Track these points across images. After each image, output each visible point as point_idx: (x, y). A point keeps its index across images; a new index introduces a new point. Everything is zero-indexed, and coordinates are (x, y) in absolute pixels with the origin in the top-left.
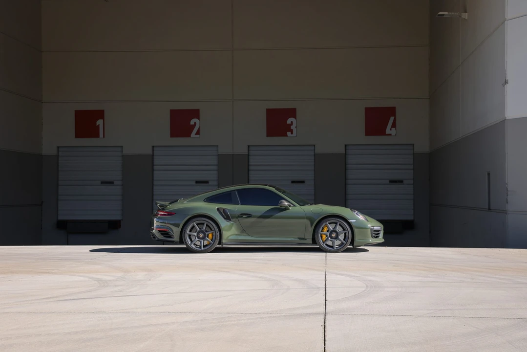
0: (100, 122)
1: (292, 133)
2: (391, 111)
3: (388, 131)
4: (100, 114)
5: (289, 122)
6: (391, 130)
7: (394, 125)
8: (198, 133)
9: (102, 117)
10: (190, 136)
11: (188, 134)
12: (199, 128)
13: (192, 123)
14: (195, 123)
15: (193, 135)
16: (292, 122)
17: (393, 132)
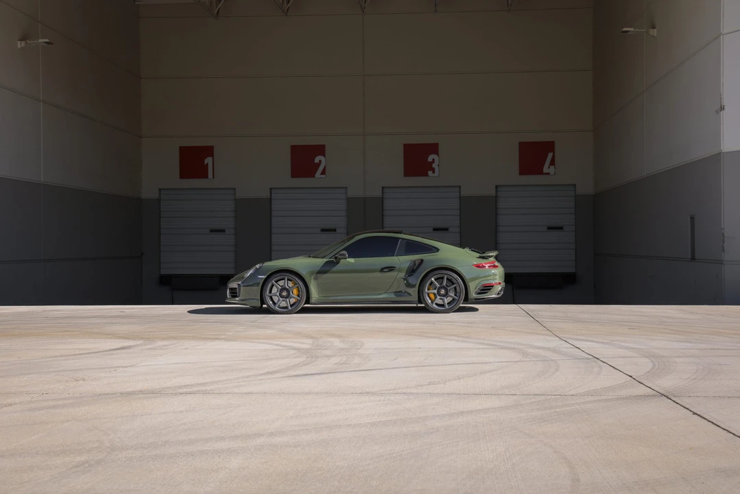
0: (208, 160)
1: (434, 172)
3: (545, 170)
4: (209, 151)
5: (430, 159)
6: (549, 168)
8: (323, 172)
9: (212, 155)
10: (314, 177)
11: (312, 174)
12: (325, 168)
13: (317, 160)
14: (320, 161)
15: (318, 174)
16: (433, 159)
17: (552, 170)
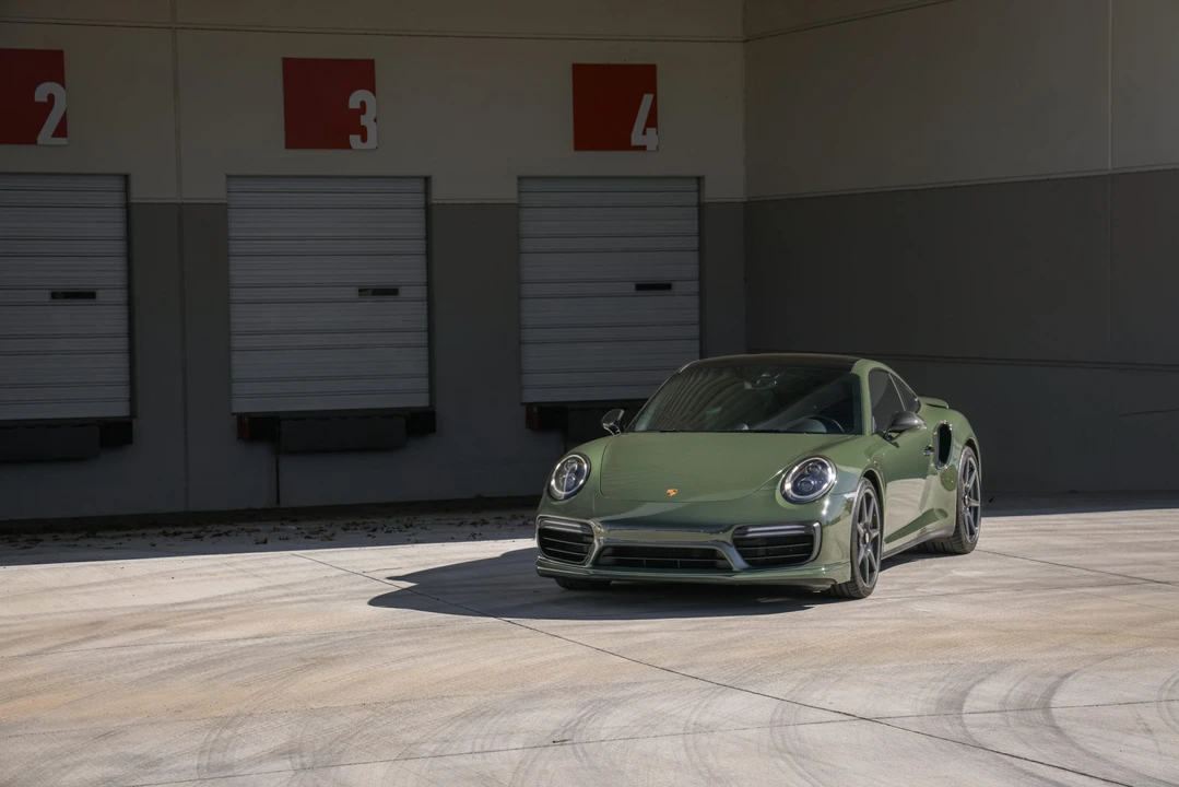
1: (364, 139)
2: (642, 78)
3: (636, 138)
5: (354, 101)
6: (644, 133)
8: (61, 131)
10: (35, 142)
11: (27, 135)
12: (64, 115)
14: (51, 97)
15: (45, 135)
16: (363, 104)
17: (651, 140)
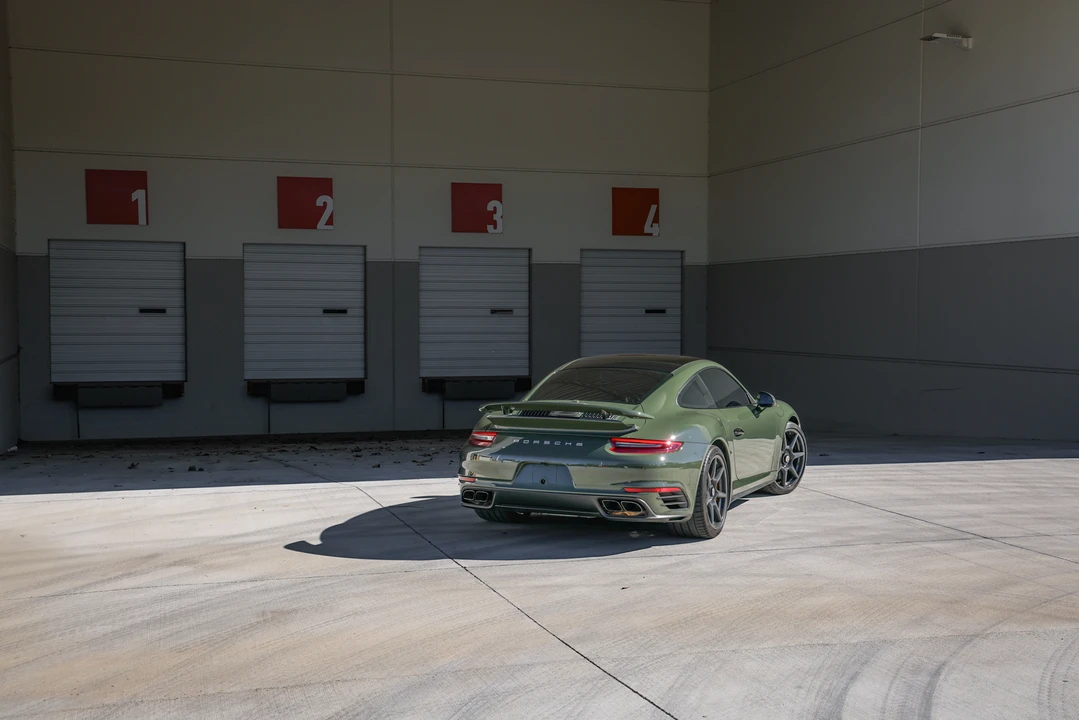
0: (138, 195)
1: (495, 228)
2: (652, 196)
3: (647, 229)
4: (139, 179)
5: (490, 207)
6: (652, 226)
7: (656, 220)
8: (330, 222)
9: (144, 186)
10: (315, 228)
11: (312, 225)
12: (332, 214)
13: (319, 202)
14: (325, 203)
15: (321, 224)
16: (495, 208)
17: (655, 230)
